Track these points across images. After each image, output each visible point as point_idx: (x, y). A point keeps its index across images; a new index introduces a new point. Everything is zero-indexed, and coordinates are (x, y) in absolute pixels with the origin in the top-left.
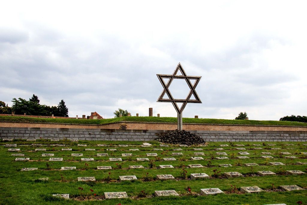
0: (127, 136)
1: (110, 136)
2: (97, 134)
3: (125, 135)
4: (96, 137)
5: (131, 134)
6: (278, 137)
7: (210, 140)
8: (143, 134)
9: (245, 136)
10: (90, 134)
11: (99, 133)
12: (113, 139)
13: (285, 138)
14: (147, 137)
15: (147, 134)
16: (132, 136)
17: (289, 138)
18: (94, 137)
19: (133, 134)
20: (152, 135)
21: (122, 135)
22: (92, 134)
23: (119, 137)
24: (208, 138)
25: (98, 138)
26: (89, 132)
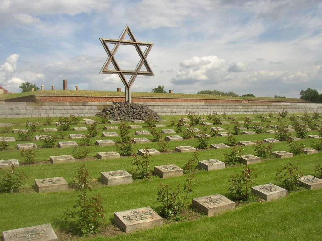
0: (62, 110)
1: (39, 111)
2: (22, 109)
3: (59, 109)
4: (20, 112)
5: (67, 108)
6: (232, 110)
7: (162, 113)
8: (81, 108)
9: (200, 108)
10: (12, 109)
11: (24, 107)
12: (43, 115)
13: (239, 110)
14: (87, 111)
15: (87, 107)
16: (68, 111)
17: (242, 110)
18: (18, 113)
19: (70, 107)
20: (93, 109)
21: (54, 109)
22: (15, 109)
23: (51, 111)
24: (159, 111)
25: (23, 114)
26: (11, 107)
